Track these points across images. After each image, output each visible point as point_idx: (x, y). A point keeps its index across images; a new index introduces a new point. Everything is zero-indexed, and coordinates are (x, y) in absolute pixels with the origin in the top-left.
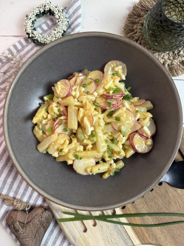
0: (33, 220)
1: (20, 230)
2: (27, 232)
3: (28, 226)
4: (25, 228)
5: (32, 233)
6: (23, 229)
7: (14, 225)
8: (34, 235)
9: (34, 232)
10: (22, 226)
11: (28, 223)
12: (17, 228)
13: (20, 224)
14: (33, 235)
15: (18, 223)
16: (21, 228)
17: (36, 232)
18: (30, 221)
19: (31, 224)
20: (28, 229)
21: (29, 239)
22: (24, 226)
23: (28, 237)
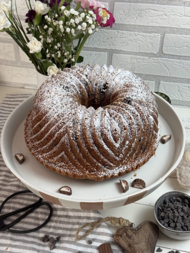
0: (143, 226)
1: (133, 236)
2: (140, 237)
3: (140, 232)
4: (137, 234)
5: (145, 237)
6: (135, 235)
7: (126, 233)
8: (148, 239)
9: (146, 236)
10: (135, 232)
11: (140, 229)
12: (130, 234)
13: (132, 231)
14: (146, 239)
15: (130, 230)
16: (134, 235)
17: (148, 237)
18: (140, 228)
19: (142, 229)
20: (140, 234)
21: (143, 243)
22: (136, 232)
23: (142, 241)
